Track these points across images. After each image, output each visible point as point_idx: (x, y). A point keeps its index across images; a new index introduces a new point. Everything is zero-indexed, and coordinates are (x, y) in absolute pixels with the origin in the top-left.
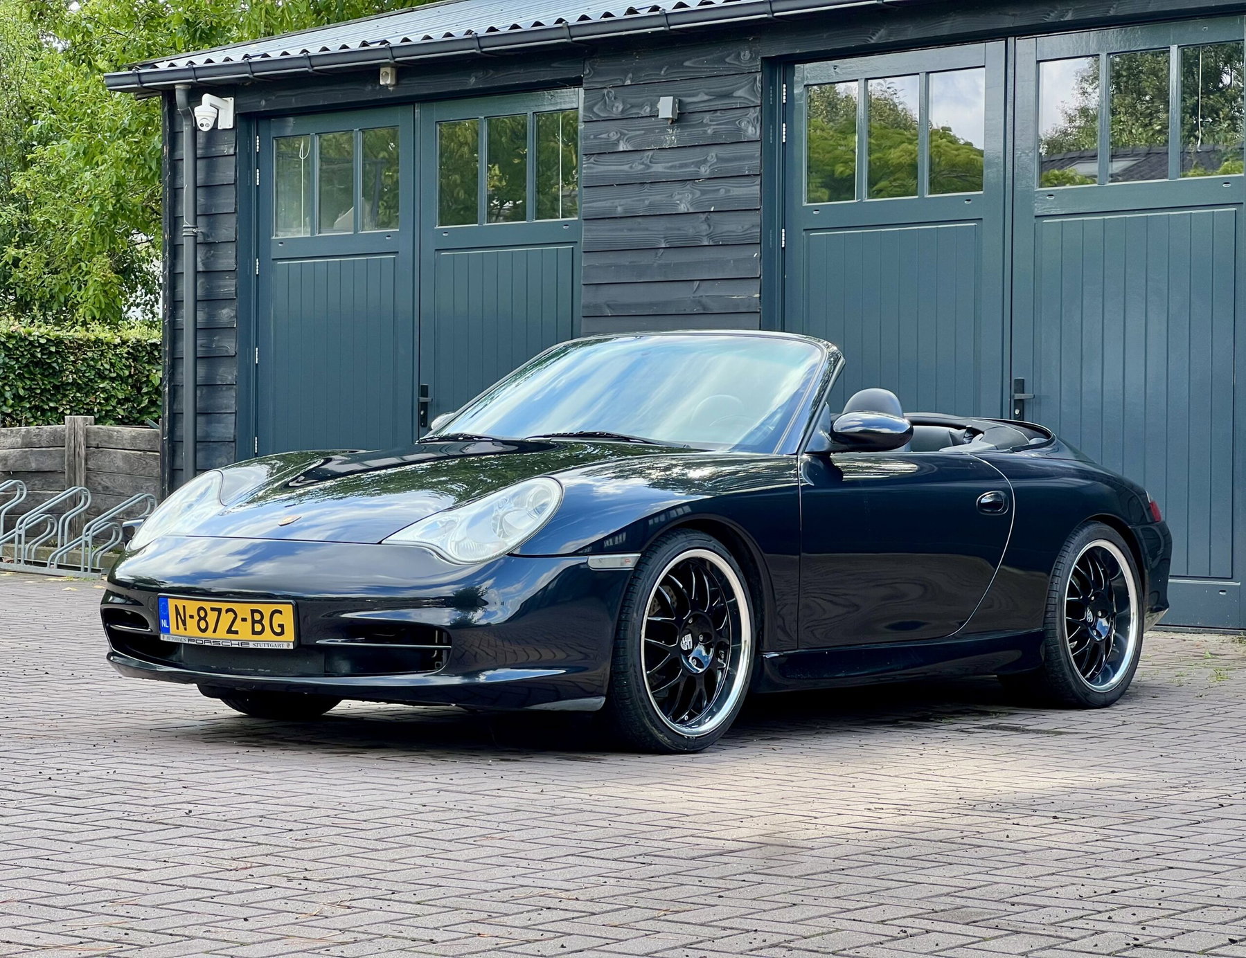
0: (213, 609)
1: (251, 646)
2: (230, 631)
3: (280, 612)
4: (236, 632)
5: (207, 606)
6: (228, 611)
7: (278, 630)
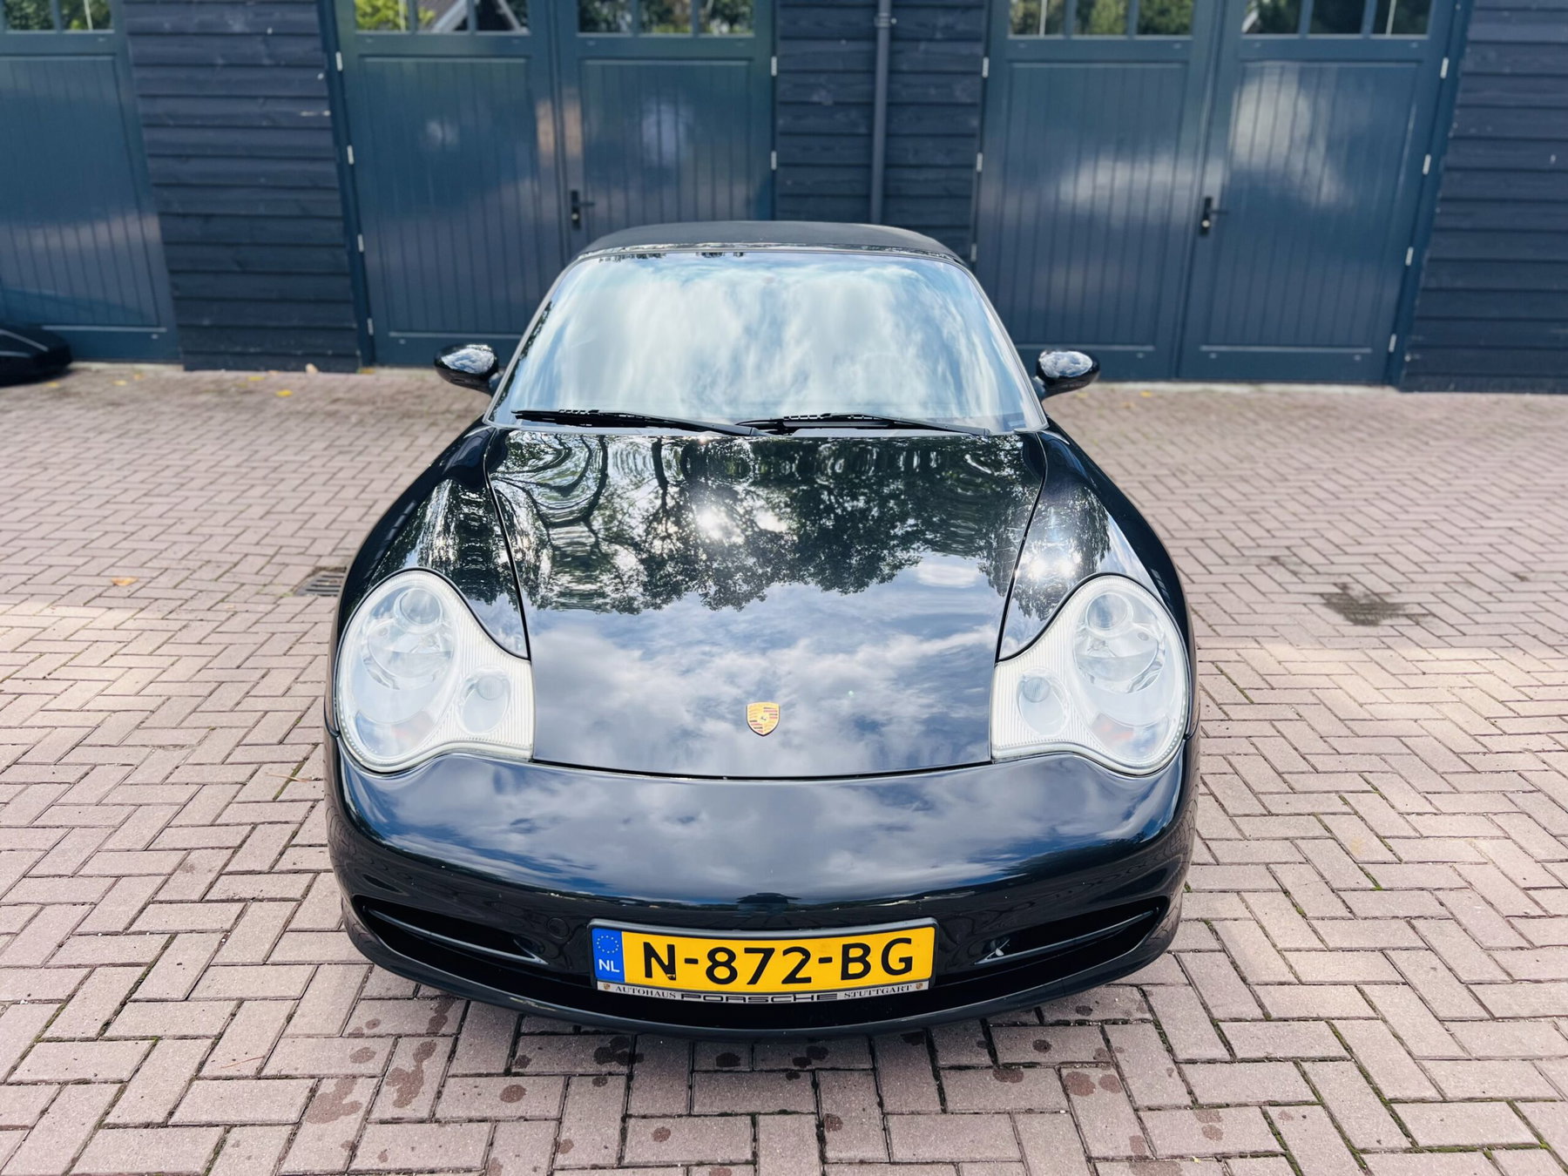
0: (748, 951)
1: (841, 996)
2: (791, 979)
3: (908, 941)
4: (808, 980)
5: (737, 947)
6: (786, 952)
7: (902, 966)
